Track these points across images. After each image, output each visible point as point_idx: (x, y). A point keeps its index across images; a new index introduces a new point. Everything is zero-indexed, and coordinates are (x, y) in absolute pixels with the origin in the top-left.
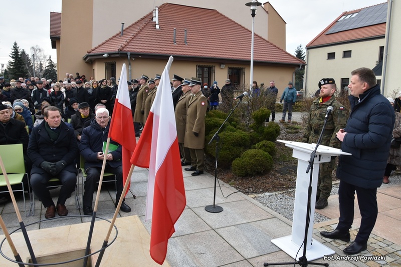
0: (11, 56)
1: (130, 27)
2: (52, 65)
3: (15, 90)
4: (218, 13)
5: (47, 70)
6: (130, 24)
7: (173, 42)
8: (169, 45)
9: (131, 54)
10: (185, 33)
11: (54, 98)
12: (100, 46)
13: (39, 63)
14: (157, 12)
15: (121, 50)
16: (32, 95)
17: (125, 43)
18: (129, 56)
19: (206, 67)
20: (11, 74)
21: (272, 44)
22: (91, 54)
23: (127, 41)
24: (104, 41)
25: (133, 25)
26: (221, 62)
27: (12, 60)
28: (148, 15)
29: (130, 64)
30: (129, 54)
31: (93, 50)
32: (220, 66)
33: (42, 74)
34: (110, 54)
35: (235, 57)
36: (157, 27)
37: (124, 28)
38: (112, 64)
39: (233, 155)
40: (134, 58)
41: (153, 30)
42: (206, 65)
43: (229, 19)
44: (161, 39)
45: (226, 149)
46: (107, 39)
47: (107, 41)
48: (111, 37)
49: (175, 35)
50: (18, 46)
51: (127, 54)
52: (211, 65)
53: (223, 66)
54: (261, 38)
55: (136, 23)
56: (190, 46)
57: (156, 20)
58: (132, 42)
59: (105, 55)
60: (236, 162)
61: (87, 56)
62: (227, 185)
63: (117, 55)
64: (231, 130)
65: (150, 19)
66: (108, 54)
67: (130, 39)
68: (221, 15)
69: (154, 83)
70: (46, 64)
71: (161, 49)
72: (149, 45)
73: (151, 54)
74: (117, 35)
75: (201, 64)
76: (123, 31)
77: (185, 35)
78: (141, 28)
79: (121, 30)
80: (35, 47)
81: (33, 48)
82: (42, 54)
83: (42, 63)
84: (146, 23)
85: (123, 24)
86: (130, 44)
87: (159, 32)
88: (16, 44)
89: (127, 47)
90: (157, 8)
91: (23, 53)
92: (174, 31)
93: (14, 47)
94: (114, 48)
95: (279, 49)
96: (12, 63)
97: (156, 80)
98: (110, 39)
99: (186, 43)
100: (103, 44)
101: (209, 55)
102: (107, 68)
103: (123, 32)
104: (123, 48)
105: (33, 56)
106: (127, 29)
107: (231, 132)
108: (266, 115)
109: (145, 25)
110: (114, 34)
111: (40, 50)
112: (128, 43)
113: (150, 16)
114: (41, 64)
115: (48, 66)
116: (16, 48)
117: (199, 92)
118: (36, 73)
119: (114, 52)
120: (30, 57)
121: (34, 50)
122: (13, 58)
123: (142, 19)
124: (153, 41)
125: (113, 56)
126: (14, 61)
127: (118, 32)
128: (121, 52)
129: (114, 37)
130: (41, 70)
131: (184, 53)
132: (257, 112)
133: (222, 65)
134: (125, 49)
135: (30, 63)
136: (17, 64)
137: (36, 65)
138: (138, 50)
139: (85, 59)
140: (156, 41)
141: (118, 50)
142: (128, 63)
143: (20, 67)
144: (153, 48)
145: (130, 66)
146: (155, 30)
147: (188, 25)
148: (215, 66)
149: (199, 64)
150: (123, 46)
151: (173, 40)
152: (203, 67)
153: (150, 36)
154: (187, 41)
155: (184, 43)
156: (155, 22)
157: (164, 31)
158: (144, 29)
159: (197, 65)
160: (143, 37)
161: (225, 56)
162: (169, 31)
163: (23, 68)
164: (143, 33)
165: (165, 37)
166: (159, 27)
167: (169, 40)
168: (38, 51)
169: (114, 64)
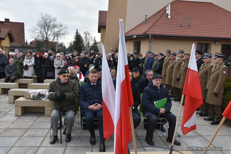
0: (74, 38)
2: (95, 43)
3: (83, 59)
4: (213, 4)
5: (92, 46)
7: (180, 27)
9: (152, 36)
10: (189, 20)
12: (131, 30)
13: (88, 41)
14: (169, 7)
15: (145, 33)
17: (148, 29)
18: (150, 37)
19: (204, 44)
23: (150, 27)
24: (133, 27)
25: (152, 16)
26: (215, 40)
28: (162, 9)
29: (150, 42)
30: (150, 35)
31: (127, 34)
32: (215, 43)
34: (137, 36)
35: (227, 36)
36: (169, 17)
38: (138, 42)
40: (153, 38)
41: (166, 19)
43: (222, 9)
44: (172, 25)
46: (135, 26)
47: (135, 27)
48: (138, 24)
49: (182, 22)
50: (78, 32)
51: (149, 36)
52: (208, 42)
55: (154, 15)
56: (193, 29)
57: (168, 12)
58: (152, 27)
59: (135, 37)
63: (142, 37)
65: (164, 12)
66: (136, 36)
67: (151, 25)
68: (216, 6)
70: (91, 43)
71: (172, 32)
72: (164, 29)
73: (165, 35)
74: (142, 23)
75: (201, 42)
78: (158, 18)
79: (144, 20)
80: (86, 32)
81: (85, 33)
82: (90, 36)
84: (162, 14)
85: (147, 16)
86: (151, 29)
87: (170, 20)
88: (77, 30)
89: (149, 31)
90: (169, 4)
92: (182, 20)
93: (76, 32)
94: (141, 32)
98: (137, 26)
99: (190, 27)
100: (133, 29)
101: (207, 35)
102: (135, 45)
103: (146, 21)
104: (147, 32)
105: (86, 37)
106: (148, 19)
109: (161, 16)
112: (150, 28)
113: (164, 9)
115: (93, 44)
117: (221, 63)
119: (141, 34)
120: (83, 38)
121: (86, 34)
122: (75, 39)
123: (158, 12)
124: (166, 26)
125: (139, 37)
126: (76, 41)
127: (142, 21)
128: (145, 34)
129: (140, 24)
130: (89, 46)
131: (189, 34)
133: (217, 43)
134: (148, 32)
135: (83, 42)
136: (77, 43)
138: (157, 33)
140: (168, 26)
141: (144, 33)
142: (149, 41)
143: (78, 44)
144: (166, 31)
145: (150, 44)
146: (168, 19)
147: (191, 15)
148: (211, 43)
149: (199, 42)
150: (147, 30)
151: (180, 25)
152: (202, 44)
153: (165, 23)
154: (190, 26)
155: (188, 27)
156: (168, 14)
157: (174, 19)
158: (160, 19)
159: (197, 43)
160: (159, 24)
161: (220, 36)
162: (177, 19)
163: (80, 45)
164: (160, 21)
165: (175, 24)
166: (171, 17)
167: (178, 25)
168: (88, 35)
169: (140, 42)
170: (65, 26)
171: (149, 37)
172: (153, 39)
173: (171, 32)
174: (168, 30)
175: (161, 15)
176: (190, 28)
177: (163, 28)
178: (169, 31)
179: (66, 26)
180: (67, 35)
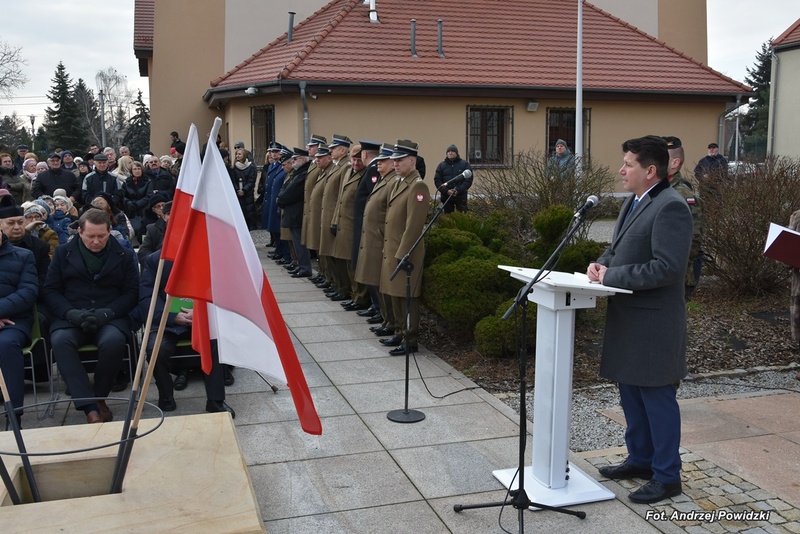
0: (52, 96)
1: (310, 19)
2: (143, 115)
5: (132, 126)
6: (311, 14)
7: (409, 53)
8: (399, 59)
9: (307, 86)
10: (438, 28)
11: (131, 191)
12: (239, 68)
13: (115, 109)
15: (283, 78)
16: (84, 187)
17: (296, 60)
18: (303, 91)
19: (496, 110)
20: (52, 138)
21: (663, 46)
22: (219, 88)
23: (300, 54)
24: (249, 56)
25: (317, 14)
26: (528, 95)
27: (54, 106)
29: (306, 109)
30: (303, 85)
31: (224, 80)
32: (527, 105)
33: (121, 136)
34: (259, 88)
35: (562, 82)
36: (373, 17)
37: (296, 24)
38: (266, 111)
39: (478, 310)
40: (314, 94)
41: (363, 24)
42: (491, 104)
44: (380, 46)
45: (463, 297)
46: (256, 51)
47: (256, 57)
48: (265, 45)
49: (415, 35)
50: (66, 72)
51: (297, 86)
52: (503, 104)
53: (533, 106)
54: (634, 30)
55: (325, 10)
56: (451, 60)
58: (312, 56)
59: (250, 91)
60: (483, 325)
61: (211, 94)
62: (458, 374)
63: (276, 90)
64: (480, 256)
65: (357, 1)
66: (256, 86)
67: (306, 49)
69: (330, 154)
70: (131, 112)
71: (380, 70)
72: (350, 63)
73: (355, 83)
74: (280, 40)
75: (478, 103)
76: (293, 30)
77: (438, 33)
78: (334, 23)
79: (287, 29)
80: (106, 73)
81: (101, 75)
82: (122, 87)
83: (123, 109)
84: (347, 9)
85: (293, 13)
86: (306, 62)
87: (377, 30)
88: (61, 68)
89: (300, 68)
91: (81, 87)
92: (412, 27)
93: (57, 75)
94: (270, 73)
95: (681, 56)
96: (54, 113)
97: (333, 148)
98: (264, 51)
99: (443, 53)
100: (248, 63)
101: (498, 80)
102: (255, 121)
103: (293, 34)
104: (290, 72)
105: (101, 94)
106: (303, 24)
107: (477, 260)
108: (561, 220)
109: (343, 13)
110: (273, 40)
111: (118, 80)
112: (302, 59)
114: (121, 113)
115: (135, 118)
116: (61, 77)
117: (412, 172)
118: (108, 133)
119: (269, 81)
120: (96, 97)
121: (105, 80)
122: (55, 100)
124: (361, 51)
125: (267, 91)
126: (57, 109)
127: (281, 34)
128: (285, 82)
129: (272, 46)
130: (122, 126)
131: (436, 78)
132: (543, 215)
133: (531, 104)
134: (293, 74)
135: (95, 111)
136: (66, 116)
137: (108, 113)
138: (325, 75)
139: (207, 99)
140: (368, 52)
141: (278, 77)
142: (302, 105)
143: (70, 121)
144: (360, 69)
145: (306, 114)
146: (368, 24)
147: (449, 9)
148: (513, 107)
149: (472, 104)
150: (290, 66)
151: (409, 47)
152: (483, 110)
153: (356, 40)
154: (444, 49)
155: (436, 54)
156: (368, 6)
157: (387, 25)
158: (342, 24)
159: (467, 106)
160: (336, 45)
161: (538, 81)
162: (401, 26)
163: (78, 123)
164: (338, 34)
165: (390, 42)
166: (378, 17)
167: (401, 47)
168: (113, 82)
169: (270, 111)
170: (8, 51)
171: (300, 89)
172: (315, 97)
173: (375, 70)
174: (365, 63)
175: (344, 10)
176: (442, 55)
177: (348, 57)
178: (368, 70)
179: (13, 50)
180: (20, 85)
